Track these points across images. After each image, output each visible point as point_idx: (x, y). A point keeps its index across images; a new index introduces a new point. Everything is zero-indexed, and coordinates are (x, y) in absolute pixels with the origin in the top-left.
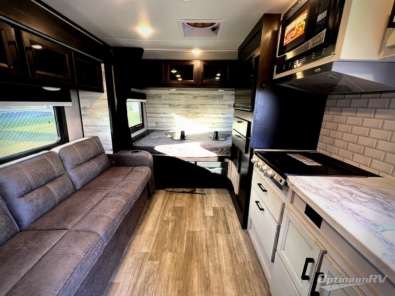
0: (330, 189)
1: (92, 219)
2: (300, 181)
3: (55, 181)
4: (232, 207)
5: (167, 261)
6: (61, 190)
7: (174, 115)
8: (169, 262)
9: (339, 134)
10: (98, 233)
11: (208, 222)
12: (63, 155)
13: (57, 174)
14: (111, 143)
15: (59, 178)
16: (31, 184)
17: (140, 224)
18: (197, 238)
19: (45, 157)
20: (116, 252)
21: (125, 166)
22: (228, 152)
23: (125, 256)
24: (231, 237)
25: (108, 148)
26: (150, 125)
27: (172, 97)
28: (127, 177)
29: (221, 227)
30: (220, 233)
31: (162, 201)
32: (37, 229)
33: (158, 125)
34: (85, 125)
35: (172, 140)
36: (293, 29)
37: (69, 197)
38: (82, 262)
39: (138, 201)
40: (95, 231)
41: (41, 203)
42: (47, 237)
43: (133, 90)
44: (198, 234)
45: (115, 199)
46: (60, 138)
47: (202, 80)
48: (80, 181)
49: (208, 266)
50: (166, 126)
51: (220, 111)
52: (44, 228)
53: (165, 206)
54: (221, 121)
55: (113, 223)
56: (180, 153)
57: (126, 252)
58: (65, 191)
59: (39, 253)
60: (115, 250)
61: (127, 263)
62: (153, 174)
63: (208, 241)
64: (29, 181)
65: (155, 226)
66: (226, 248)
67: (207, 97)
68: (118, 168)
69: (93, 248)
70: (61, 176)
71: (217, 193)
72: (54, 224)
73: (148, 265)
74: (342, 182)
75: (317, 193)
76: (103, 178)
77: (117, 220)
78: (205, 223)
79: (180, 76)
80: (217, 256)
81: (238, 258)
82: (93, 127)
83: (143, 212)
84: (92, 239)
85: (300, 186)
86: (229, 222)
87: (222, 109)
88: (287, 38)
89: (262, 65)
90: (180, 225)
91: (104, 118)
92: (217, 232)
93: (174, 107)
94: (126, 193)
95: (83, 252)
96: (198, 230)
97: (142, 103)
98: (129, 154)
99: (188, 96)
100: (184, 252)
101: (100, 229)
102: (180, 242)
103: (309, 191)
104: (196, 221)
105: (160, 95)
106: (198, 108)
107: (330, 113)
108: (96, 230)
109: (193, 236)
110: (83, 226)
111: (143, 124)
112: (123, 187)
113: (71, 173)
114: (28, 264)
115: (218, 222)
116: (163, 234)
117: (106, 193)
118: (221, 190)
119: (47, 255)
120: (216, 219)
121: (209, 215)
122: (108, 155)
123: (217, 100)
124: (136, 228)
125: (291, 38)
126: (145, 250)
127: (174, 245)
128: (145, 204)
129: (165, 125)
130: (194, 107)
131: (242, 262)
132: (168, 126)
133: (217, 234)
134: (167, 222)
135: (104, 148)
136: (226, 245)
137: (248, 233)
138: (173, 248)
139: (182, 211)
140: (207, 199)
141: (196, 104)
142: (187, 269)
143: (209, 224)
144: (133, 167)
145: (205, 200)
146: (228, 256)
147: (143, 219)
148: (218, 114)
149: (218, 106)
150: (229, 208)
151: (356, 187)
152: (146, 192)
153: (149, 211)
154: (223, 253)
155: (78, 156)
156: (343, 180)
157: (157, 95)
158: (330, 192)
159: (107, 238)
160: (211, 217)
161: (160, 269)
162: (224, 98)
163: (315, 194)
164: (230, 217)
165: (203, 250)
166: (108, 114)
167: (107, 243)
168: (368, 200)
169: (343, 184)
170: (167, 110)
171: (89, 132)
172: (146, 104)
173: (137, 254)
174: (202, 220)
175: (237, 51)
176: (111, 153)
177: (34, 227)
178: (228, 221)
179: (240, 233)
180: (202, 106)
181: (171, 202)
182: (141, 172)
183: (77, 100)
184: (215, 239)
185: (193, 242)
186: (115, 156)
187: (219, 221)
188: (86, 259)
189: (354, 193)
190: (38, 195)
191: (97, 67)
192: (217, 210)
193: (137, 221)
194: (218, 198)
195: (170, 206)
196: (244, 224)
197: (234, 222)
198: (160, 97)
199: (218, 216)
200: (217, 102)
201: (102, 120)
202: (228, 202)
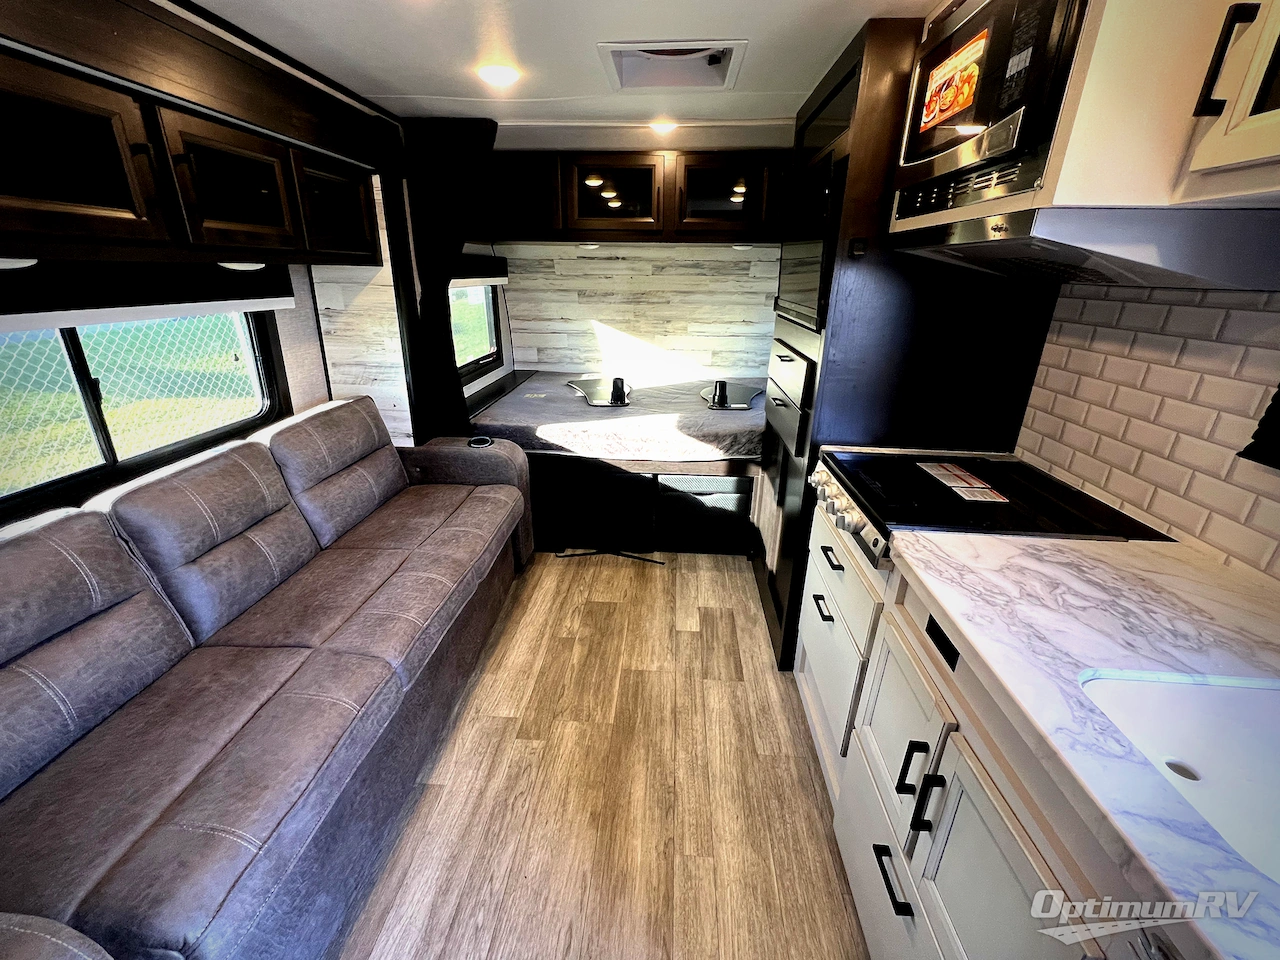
0: (1000, 570)
1: (369, 624)
2: (924, 547)
3: (265, 523)
4: (756, 609)
5: (564, 742)
6: (283, 546)
7: (594, 325)
8: (570, 744)
9: (1078, 409)
10: (387, 659)
11: (682, 648)
12: (283, 452)
13: (271, 505)
14: (408, 414)
15: (277, 515)
16: (211, 530)
17: (495, 645)
18: (649, 687)
19: (236, 457)
20: (432, 710)
21: (451, 483)
22: (752, 446)
23: (455, 723)
24: (745, 691)
25: (401, 431)
26: (520, 356)
27: (588, 267)
28: (455, 515)
29: (719, 663)
30: (715, 679)
31: (555, 583)
32: (235, 642)
33: (544, 357)
34: (334, 361)
35: (585, 405)
36: (948, 84)
37: (304, 565)
38: (353, 725)
39: (486, 584)
40: (379, 655)
41: (239, 580)
42: (262, 662)
43: (469, 248)
44: (654, 678)
45: (426, 575)
46: (267, 402)
47: (683, 215)
48: (330, 525)
49: (675, 760)
50: (568, 360)
51: (739, 313)
52: (252, 643)
53: (562, 599)
54: (741, 344)
55: (423, 636)
56: (608, 447)
57: (458, 714)
58: (293, 551)
59: (251, 698)
60: (429, 707)
61: (460, 741)
62: (529, 506)
63: (678, 699)
64: (205, 524)
65: (534, 651)
66: (729, 718)
67: (698, 267)
68: (431, 489)
69: (378, 695)
70: (280, 510)
71: (717, 568)
72: (277, 633)
73: (514, 749)
74: (1046, 553)
75: (959, 580)
76: (392, 518)
77: (432, 630)
78: (674, 650)
79: (614, 194)
80: (700, 738)
81: (758, 742)
82: (354, 370)
83: (502, 614)
84: (373, 674)
85: (918, 559)
86: (744, 652)
87: (746, 307)
88: (932, 108)
89: (855, 187)
90: (604, 653)
91: (387, 341)
92: (705, 675)
93: (595, 299)
94: (454, 561)
95: (355, 702)
96: (654, 667)
97: (494, 288)
98: (460, 447)
99: (637, 265)
100: (612, 721)
101: (392, 651)
102: (600, 697)
103: (937, 575)
104: (650, 643)
105: (549, 263)
106: (669, 302)
107: (1062, 340)
108: (382, 652)
109: (638, 683)
110: (349, 640)
111: (499, 353)
112: (444, 542)
113: (305, 501)
114: (231, 722)
115: (711, 649)
116: (556, 672)
117: (400, 559)
118: (730, 558)
119: (271, 703)
120: (707, 642)
121: (689, 630)
122: (401, 451)
123: (731, 277)
124: (483, 655)
125: (942, 111)
126: (507, 712)
127: (586, 704)
128: (506, 592)
129: (566, 356)
130: (655, 300)
131: (766, 756)
132: (575, 361)
133: (705, 681)
134: (568, 643)
135: (390, 430)
136: (727, 708)
137: (793, 681)
138: (582, 711)
139: (610, 615)
140: (686, 583)
141: (663, 292)
142: (619, 763)
143: (685, 652)
144: (473, 487)
145: (678, 588)
146: (732, 738)
147: (501, 633)
148: (731, 322)
149: (734, 298)
150: (746, 611)
151: (1078, 568)
152: (511, 558)
153: (518, 612)
154: (717, 732)
155: (321, 455)
156: (1049, 547)
157: (540, 262)
158: (995, 579)
159: (410, 672)
160: (693, 634)
161: (546, 758)
162: (753, 271)
163: (952, 582)
164: (747, 636)
165: (662, 721)
166: (397, 329)
167: (410, 685)
168: (1092, 605)
169: (1046, 558)
170: (573, 309)
171: (345, 383)
172: (508, 290)
173: (487, 721)
174: (666, 642)
175: (793, 122)
176: (410, 443)
177: (231, 639)
178: (742, 647)
179: (772, 684)
180: (679, 297)
181: (582, 588)
182: (496, 502)
183: (307, 287)
184: (699, 694)
185: (636, 699)
186: (419, 452)
187: (715, 644)
188: (361, 718)
189: (1064, 584)
190: (231, 560)
191: (362, 189)
192: (713, 616)
193: (486, 636)
194: (717, 582)
195: (578, 599)
196: (786, 659)
197: (757, 650)
198: (549, 267)
199: (712, 632)
200: (730, 284)
201: (379, 347)
202: (745, 592)
